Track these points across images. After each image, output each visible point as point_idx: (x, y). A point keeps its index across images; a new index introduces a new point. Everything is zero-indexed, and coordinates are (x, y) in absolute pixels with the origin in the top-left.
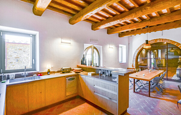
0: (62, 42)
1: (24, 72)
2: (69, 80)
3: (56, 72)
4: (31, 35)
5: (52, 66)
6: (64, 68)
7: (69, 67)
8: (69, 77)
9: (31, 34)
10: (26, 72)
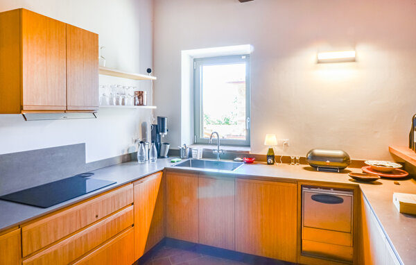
0: (319, 62)
1: (216, 148)
2: (315, 198)
3: (296, 161)
4: (244, 57)
5: (286, 140)
6: (317, 152)
7: (339, 153)
8: (316, 187)
9: (244, 55)
10: (221, 148)
